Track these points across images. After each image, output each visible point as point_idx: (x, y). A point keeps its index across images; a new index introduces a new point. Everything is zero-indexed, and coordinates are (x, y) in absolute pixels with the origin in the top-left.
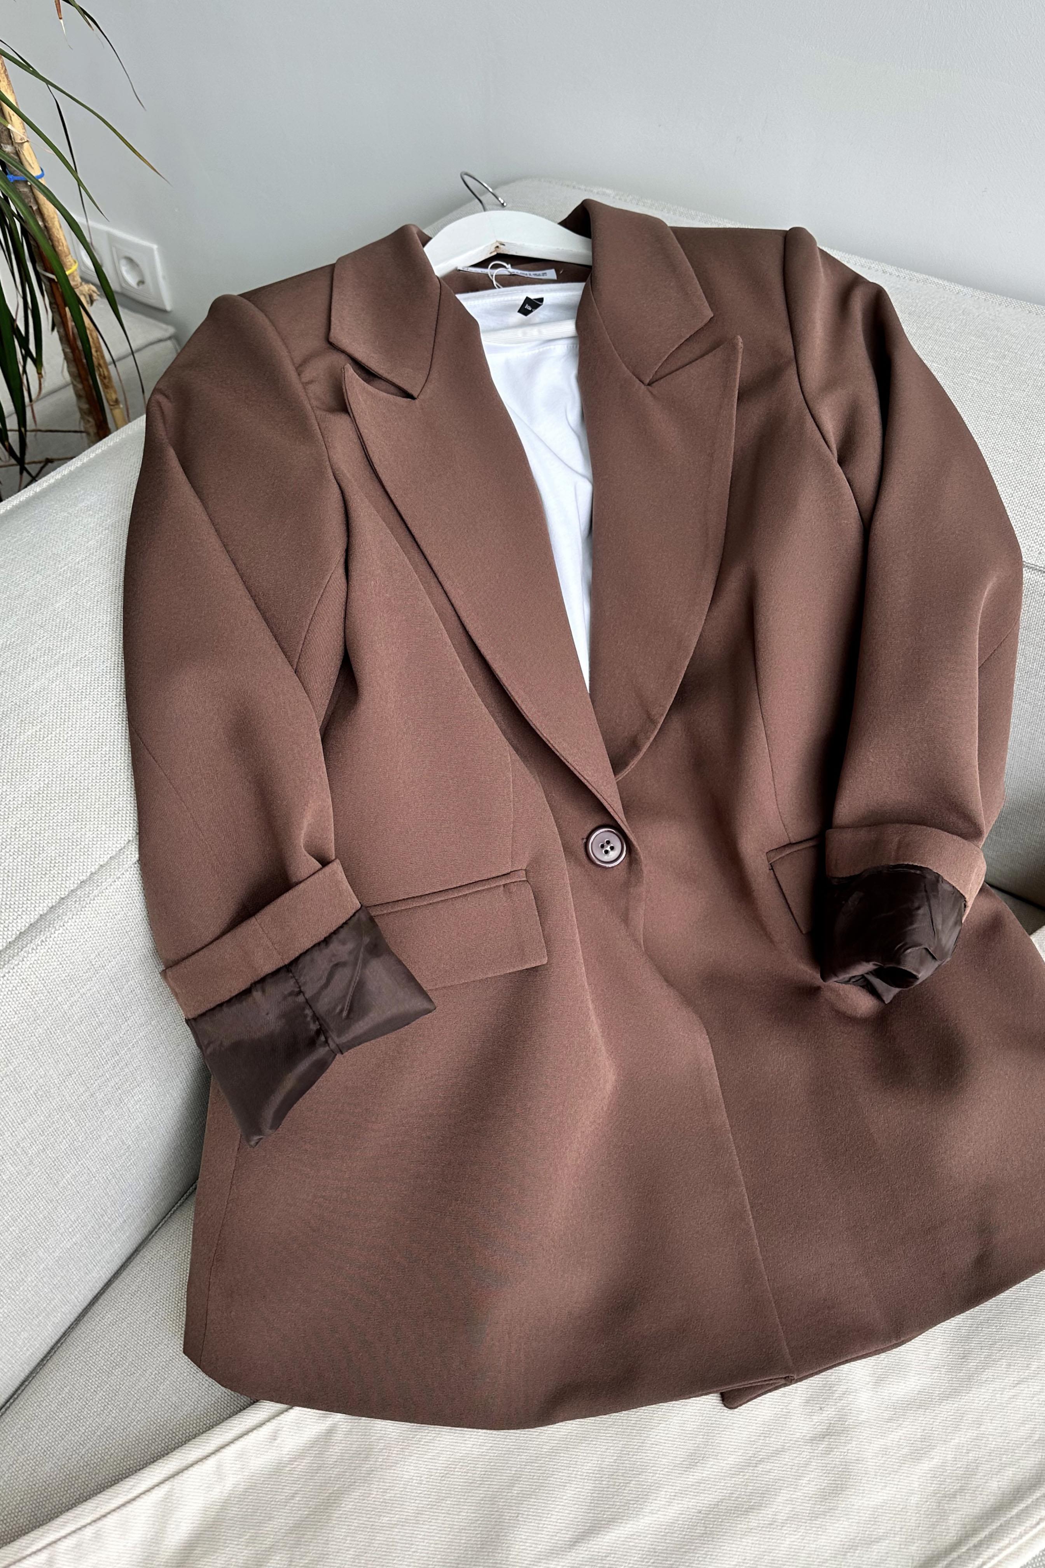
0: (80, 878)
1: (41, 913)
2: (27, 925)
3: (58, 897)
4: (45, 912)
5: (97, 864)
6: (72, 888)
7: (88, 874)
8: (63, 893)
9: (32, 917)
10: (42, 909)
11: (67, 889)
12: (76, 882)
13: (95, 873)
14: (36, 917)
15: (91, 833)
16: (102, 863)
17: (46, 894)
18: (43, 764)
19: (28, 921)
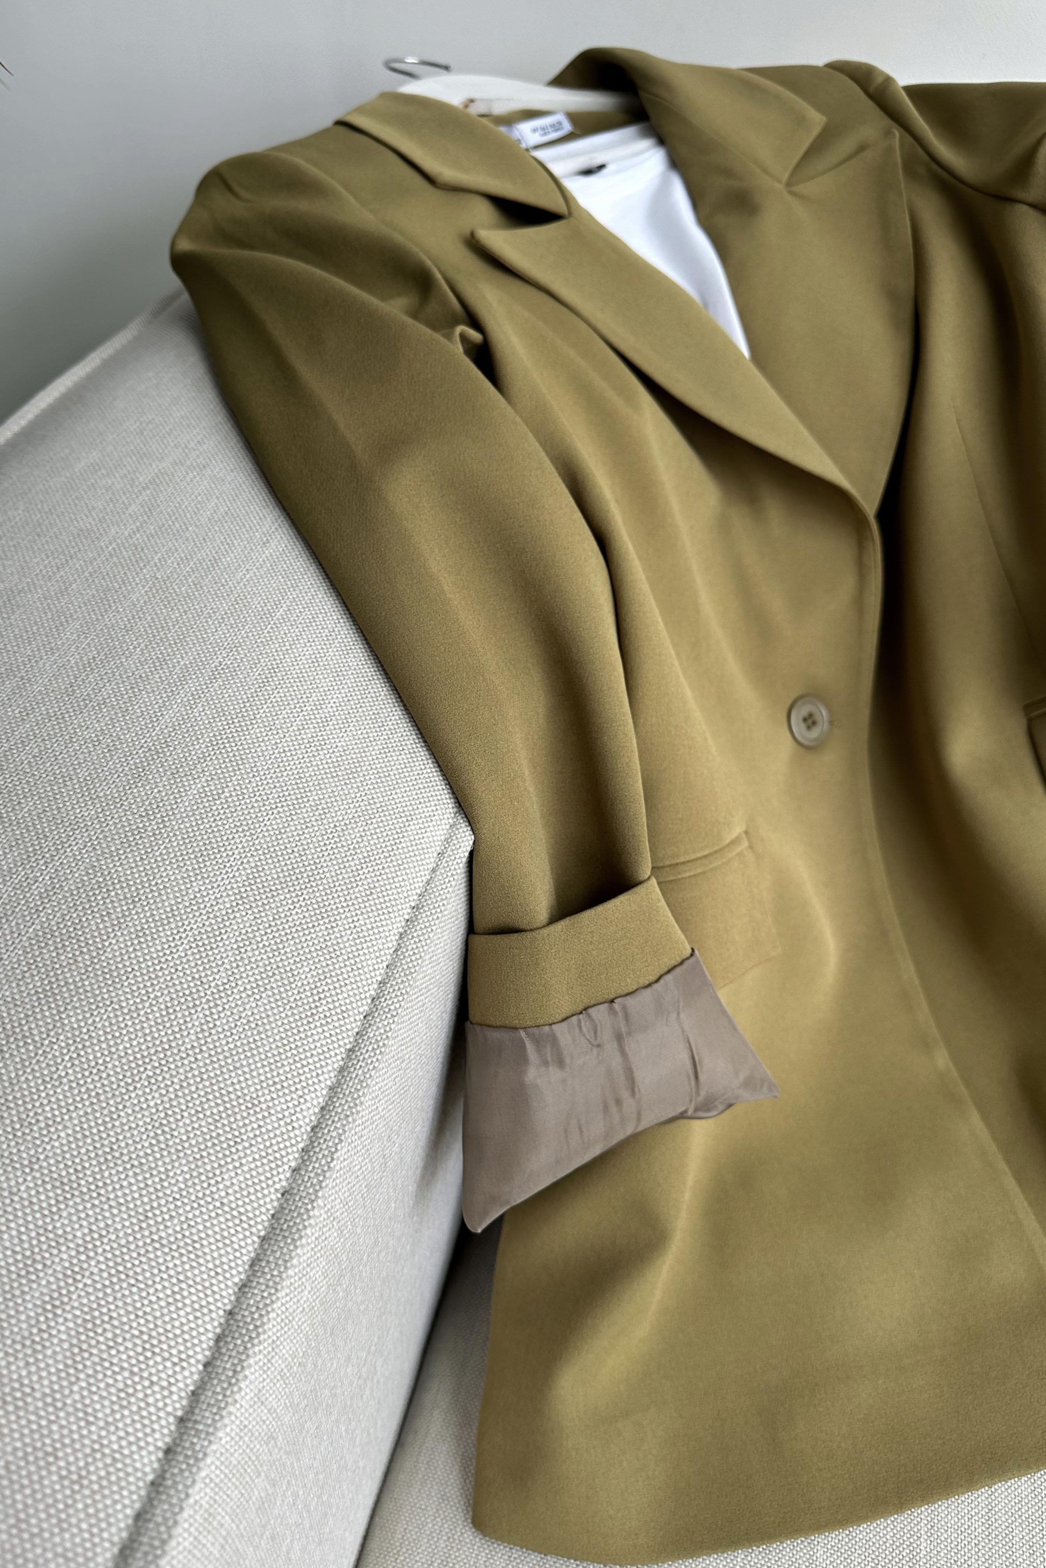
0: (361, 1010)
1: (329, 1083)
2: (317, 1110)
3: (343, 1050)
4: (334, 1080)
5: (374, 980)
6: (356, 1030)
7: (369, 1001)
8: (347, 1041)
9: (319, 1094)
10: (328, 1078)
11: (350, 1033)
12: (357, 1018)
14: (324, 1092)
15: (349, 932)
17: (325, 1049)
18: (236, 836)
19: (315, 1102)
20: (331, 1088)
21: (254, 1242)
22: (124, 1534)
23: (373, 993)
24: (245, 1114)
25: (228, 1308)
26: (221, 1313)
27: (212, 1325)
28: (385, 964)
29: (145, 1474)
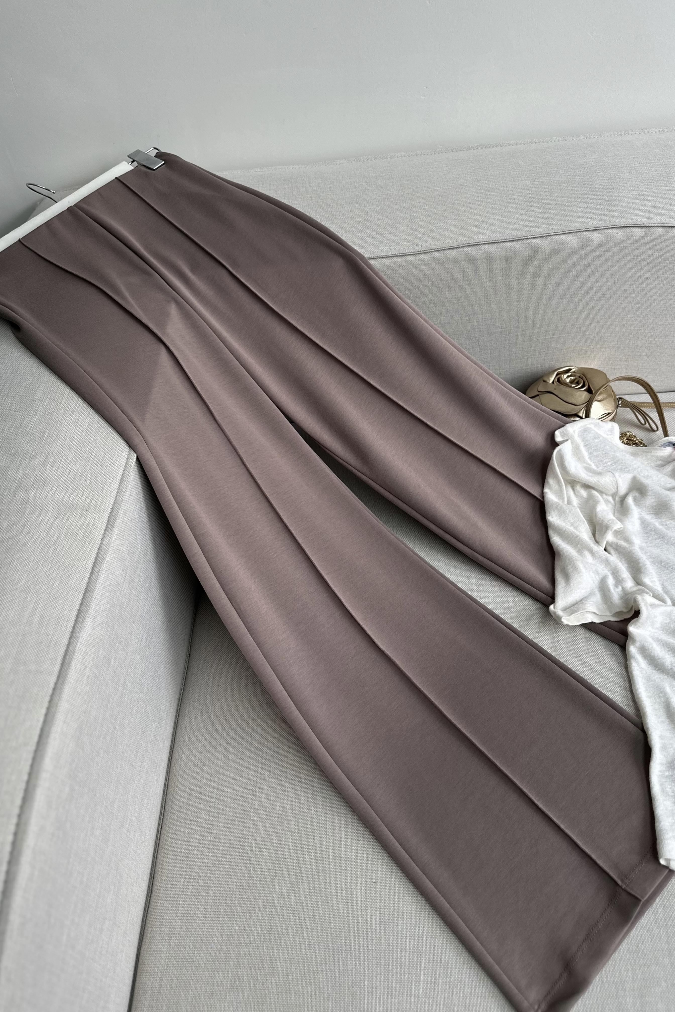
13: (104, 533)
16: (104, 529)
22: (63, 654)
23: (103, 533)
28: (105, 525)
29: (65, 643)
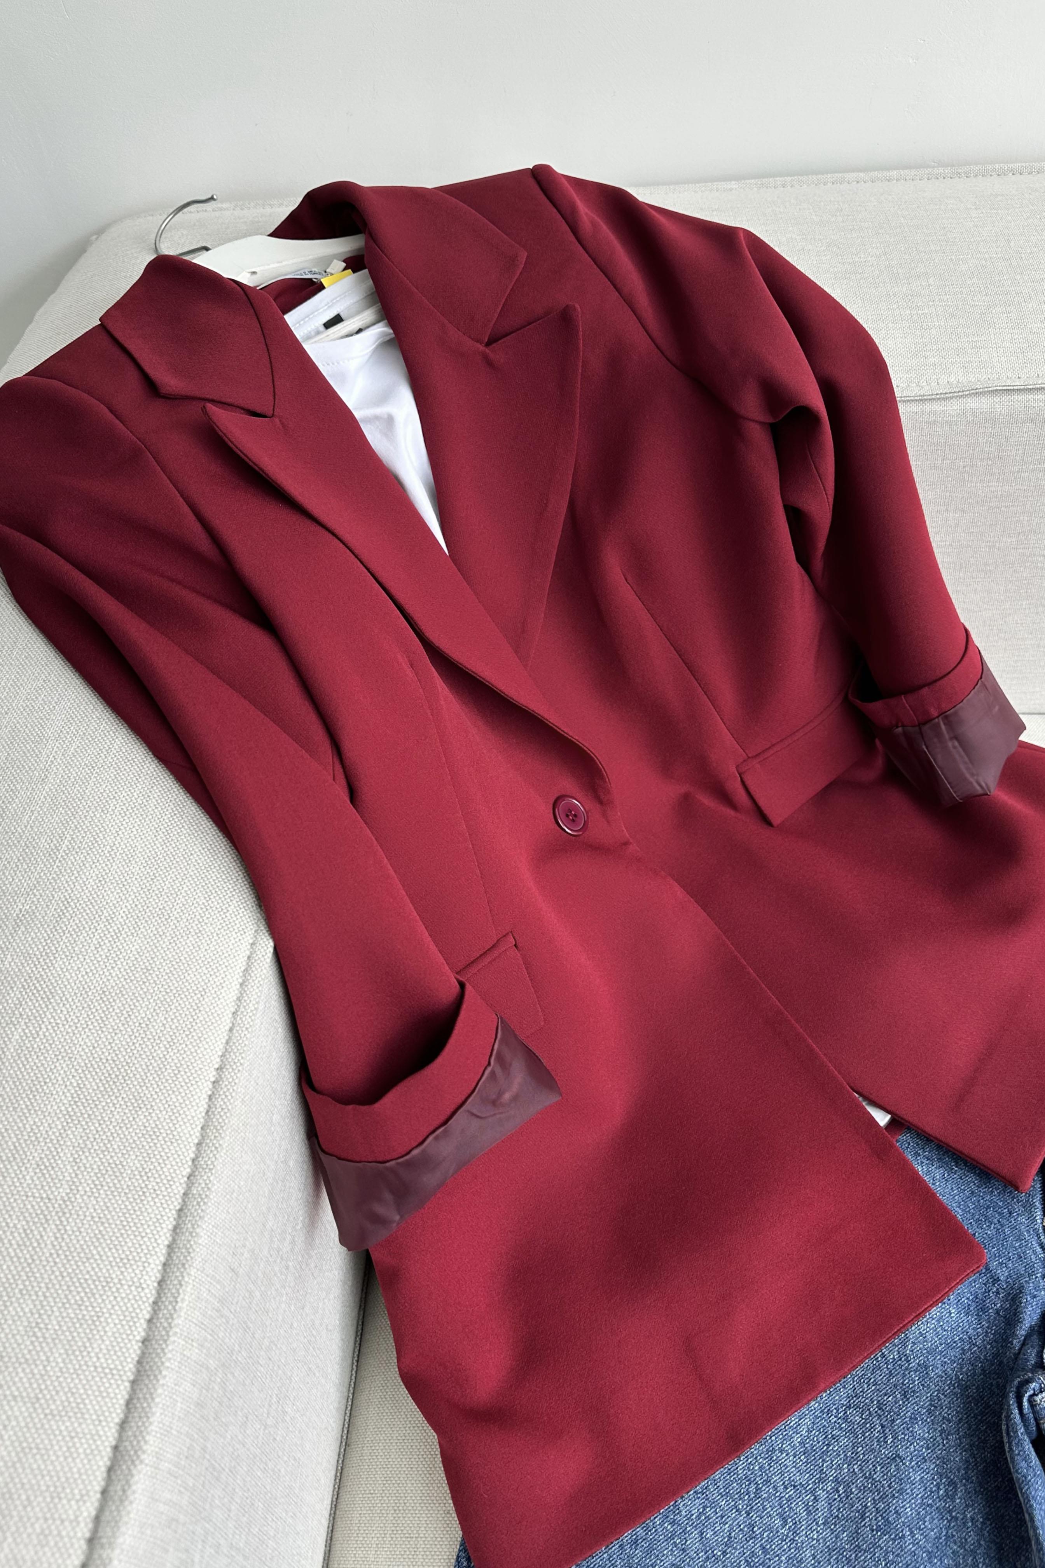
20: (169, 1246)
21: (126, 1387)
24: (102, 1292)
25: (114, 1443)
26: (109, 1449)
27: (103, 1462)
